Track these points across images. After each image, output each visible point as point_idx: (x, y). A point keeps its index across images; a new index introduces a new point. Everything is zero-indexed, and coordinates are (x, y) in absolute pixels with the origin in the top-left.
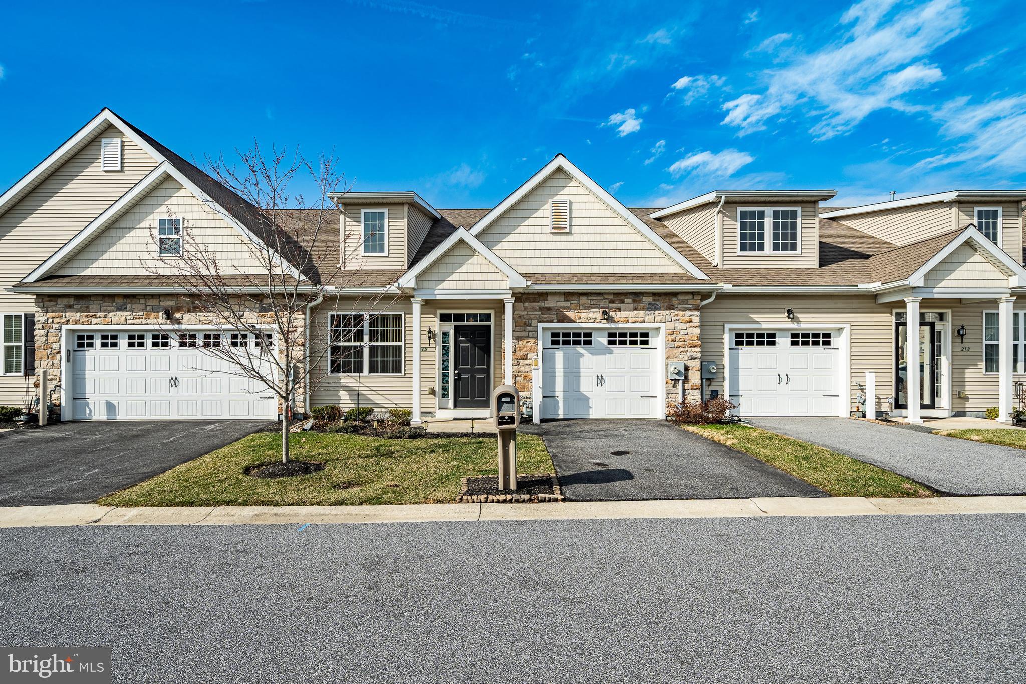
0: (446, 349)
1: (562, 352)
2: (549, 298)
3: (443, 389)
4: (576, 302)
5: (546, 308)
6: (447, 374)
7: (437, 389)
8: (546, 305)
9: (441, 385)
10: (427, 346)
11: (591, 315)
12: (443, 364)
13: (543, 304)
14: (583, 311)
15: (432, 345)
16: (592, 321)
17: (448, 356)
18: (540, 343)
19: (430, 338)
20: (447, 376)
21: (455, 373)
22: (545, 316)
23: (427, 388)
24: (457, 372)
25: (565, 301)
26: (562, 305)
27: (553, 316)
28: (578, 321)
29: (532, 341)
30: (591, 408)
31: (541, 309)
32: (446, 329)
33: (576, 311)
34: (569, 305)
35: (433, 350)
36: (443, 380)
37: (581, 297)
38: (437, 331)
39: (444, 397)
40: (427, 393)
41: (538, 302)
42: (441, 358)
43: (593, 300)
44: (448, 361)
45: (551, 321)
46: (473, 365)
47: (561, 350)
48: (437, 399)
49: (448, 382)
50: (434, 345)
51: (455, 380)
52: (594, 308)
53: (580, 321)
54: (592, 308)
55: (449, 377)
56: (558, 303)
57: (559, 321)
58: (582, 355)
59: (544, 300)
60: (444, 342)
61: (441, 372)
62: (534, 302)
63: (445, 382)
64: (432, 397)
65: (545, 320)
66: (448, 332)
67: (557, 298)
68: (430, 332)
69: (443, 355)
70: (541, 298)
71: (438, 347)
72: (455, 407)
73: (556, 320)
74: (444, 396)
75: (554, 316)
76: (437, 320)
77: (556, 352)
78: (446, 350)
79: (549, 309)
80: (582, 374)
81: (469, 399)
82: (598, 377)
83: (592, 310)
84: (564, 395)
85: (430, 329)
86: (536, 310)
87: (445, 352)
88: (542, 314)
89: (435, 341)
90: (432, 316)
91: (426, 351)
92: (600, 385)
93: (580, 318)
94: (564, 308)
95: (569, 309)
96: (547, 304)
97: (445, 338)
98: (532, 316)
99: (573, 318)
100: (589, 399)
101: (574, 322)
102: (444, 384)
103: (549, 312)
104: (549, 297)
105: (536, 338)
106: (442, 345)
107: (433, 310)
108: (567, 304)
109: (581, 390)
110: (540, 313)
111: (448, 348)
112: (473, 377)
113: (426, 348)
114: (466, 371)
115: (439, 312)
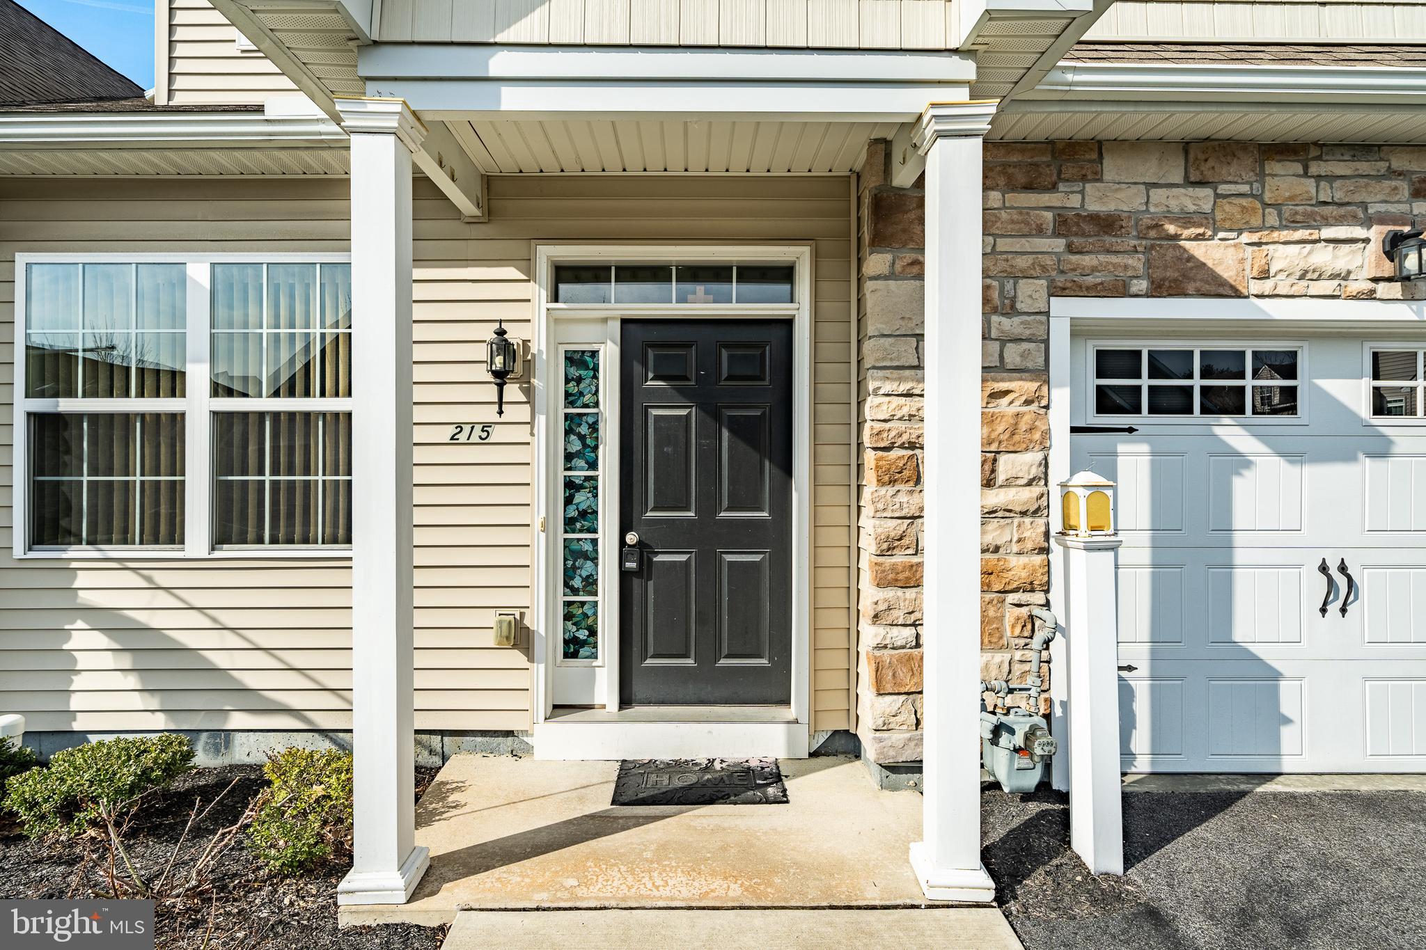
0: (584, 430)
1: (1145, 448)
2: (1111, 167)
3: (568, 617)
4: (1245, 188)
5: (1094, 218)
6: (588, 547)
7: (537, 622)
8: (1093, 207)
9: (561, 599)
10: (490, 414)
11: (1323, 257)
12: (568, 501)
13: (1075, 201)
14: (1285, 235)
15: (511, 413)
16: (1327, 287)
17: (593, 465)
18: (1061, 398)
19: (501, 377)
20: (585, 556)
21: (622, 542)
22: (1088, 260)
23: (491, 618)
24: (631, 538)
25: (1189, 183)
26: (1174, 205)
27: (1130, 261)
28: (1255, 287)
29: (1028, 387)
30: (1288, 721)
31: (1064, 224)
32: (582, 338)
33: (1246, 237)
34: (1207, 207)
35: (521, 434)
36: (569, 574)
37: (1273, 167)
38: (539, 345)
39: (575, 655)
40: (490, 639)
41: (1053, 188)
42: (562, 474)
43: (1331, 178)
44: (591, 484)
45: (1120, 290)
46: (709, 505)
47: (1146, 438)
48: (539, 669)
49: (591, 584)
50: (523, 413)
51: (625, 576)
52: (1339, 221)
53: (1266, 287)
54: (1327, 222)
55: (595, 560)
56: (1154, 193)
57: (1159, 289)
58: (1241, 462)
59: (1084, 179)
60: (570, 399)
61: (561, 536)
62: (1029, 188)
63: (577, 583)
64: (516, 657)
65: (1090, 280)
66: (594, 354)
67: (1149, 170)
68: (503, 345)
69: (569, 457)
70: (1069, 170)
71: (541, 420)
72: (625, 701)
73: (1143, 285)
74: (573, 648)
75: (1136, 262)
76: (538, 292)
77: (1121, 448)
78: (582, 438)
79: (1107, 224)
80: (1240, 556)
81: (690, 662)
82: (1324, 569)
83: (1327, 233)
84: (1154, 658)
85: (501, 333)
86: (1040, 232)
87: (576, 446)
88: (1070, 249)
89: (529, 392)
90: (511, 272)
91: (483, 441)
92: (1334, 608)
93: (1264, 275)
94: (1186, 219)
95: (1209, 223)
96: (1096, 200)
97: (579, 380)
98: (1022, 262)
99: (1227, 272)
100: (1276, 676)
101: (1237, 294)
102: (575, 591)
103: (1108, 240)
104: (1108, 163)
105: (1042, 374)
106: (562, 411)
107: (517, 248)
108: (1203, 199)
109: (1239, 635)
110: (1059, 244)
111: (594, 427)
112: (709, 562)
113: (486, 427)
114: (676, 535)
115: (547, 254)
